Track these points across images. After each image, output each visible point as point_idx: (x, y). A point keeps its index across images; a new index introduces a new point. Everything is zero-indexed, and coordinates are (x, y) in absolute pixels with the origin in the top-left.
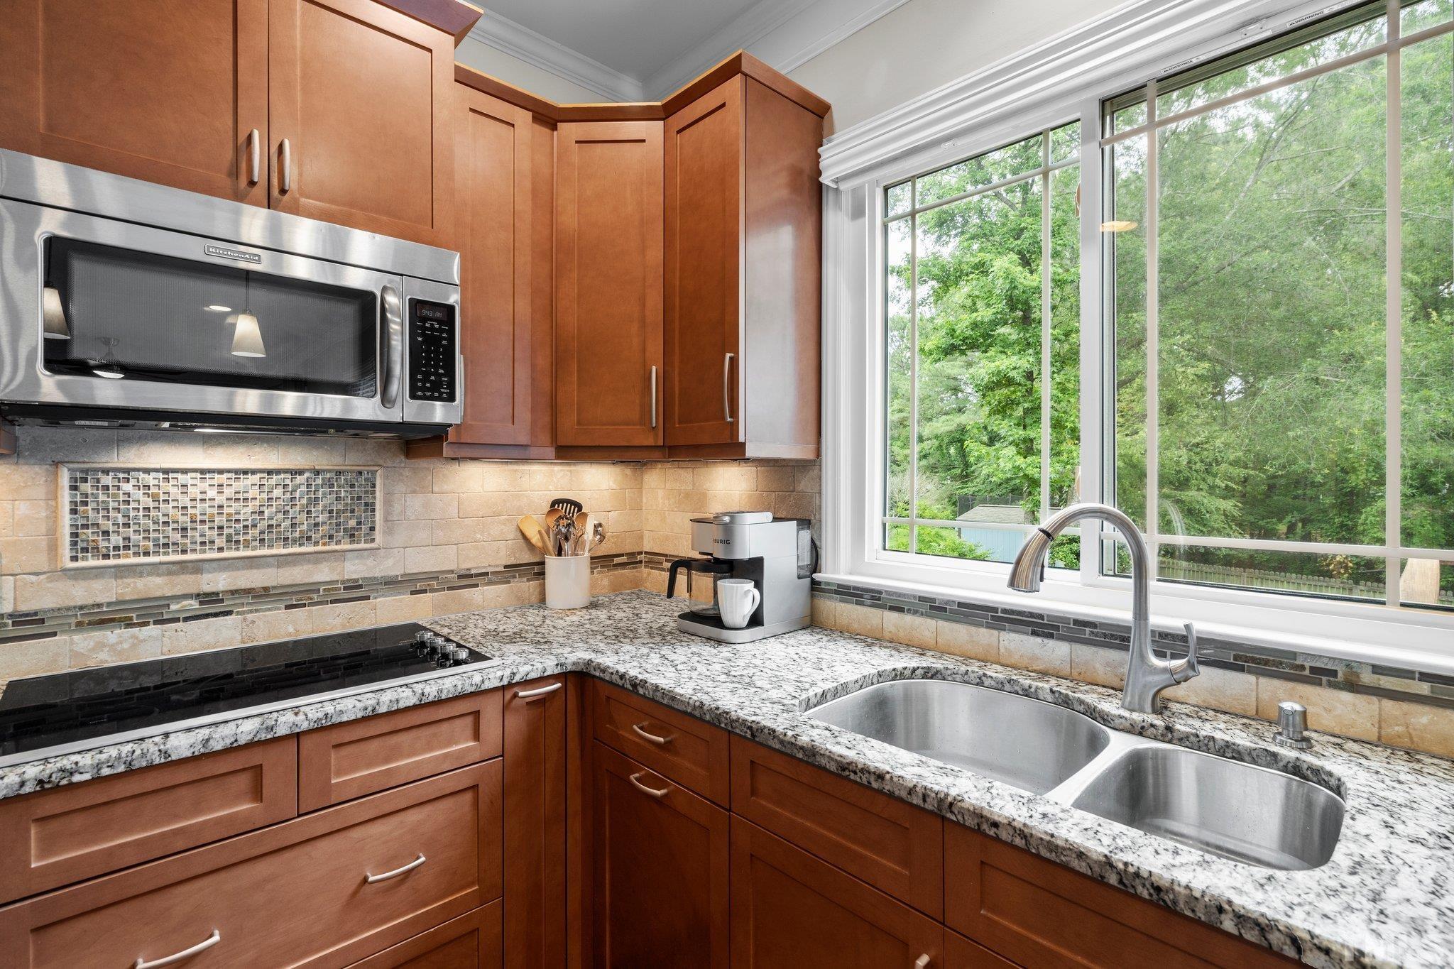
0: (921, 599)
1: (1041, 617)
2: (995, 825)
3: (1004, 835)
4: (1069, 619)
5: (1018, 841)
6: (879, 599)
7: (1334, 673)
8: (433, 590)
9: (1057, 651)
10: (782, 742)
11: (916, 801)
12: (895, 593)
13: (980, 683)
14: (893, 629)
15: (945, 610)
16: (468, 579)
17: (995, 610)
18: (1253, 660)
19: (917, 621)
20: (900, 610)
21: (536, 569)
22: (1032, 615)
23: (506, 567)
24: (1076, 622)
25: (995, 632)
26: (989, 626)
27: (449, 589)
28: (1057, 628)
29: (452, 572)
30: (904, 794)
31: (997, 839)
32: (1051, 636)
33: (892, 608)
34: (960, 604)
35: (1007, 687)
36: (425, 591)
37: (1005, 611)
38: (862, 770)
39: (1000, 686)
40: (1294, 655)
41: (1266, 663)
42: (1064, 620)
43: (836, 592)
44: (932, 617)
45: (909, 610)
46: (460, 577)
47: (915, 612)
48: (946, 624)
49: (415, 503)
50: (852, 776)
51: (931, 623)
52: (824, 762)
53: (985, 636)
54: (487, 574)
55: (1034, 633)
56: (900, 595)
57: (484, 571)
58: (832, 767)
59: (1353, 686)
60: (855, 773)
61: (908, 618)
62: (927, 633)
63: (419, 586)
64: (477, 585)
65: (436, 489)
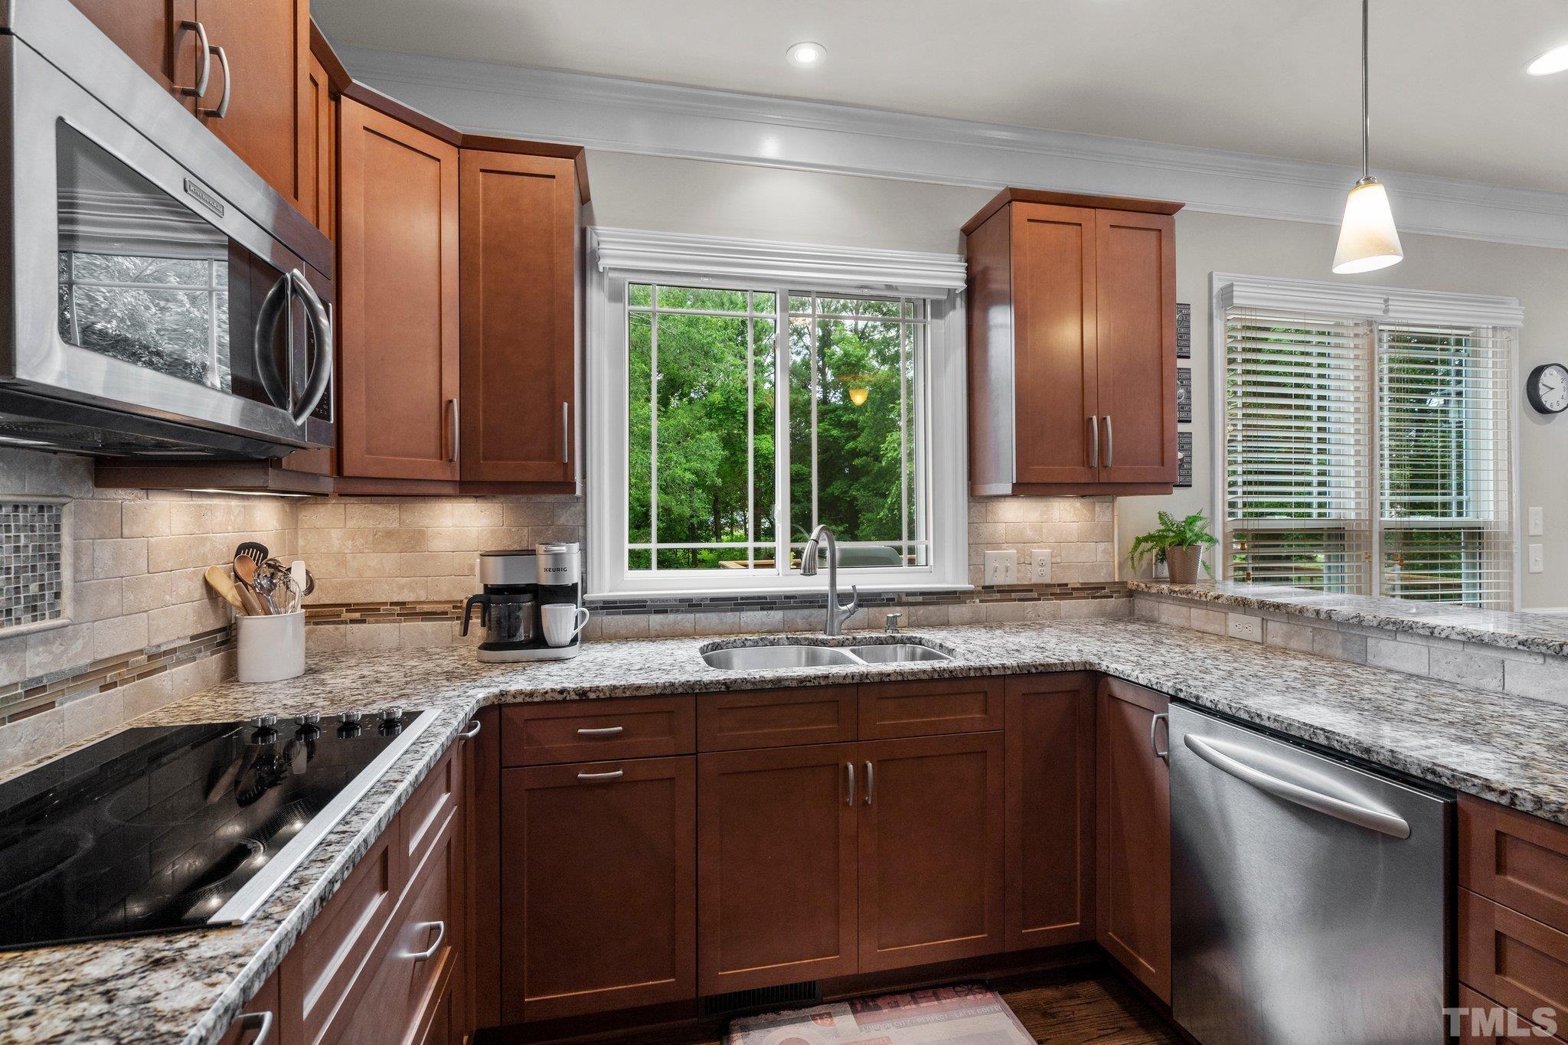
0: (682, 600)
1: (765, 598)
2: (889, 675)
3: (893, 678)
4: (781, 596)
5: (900, 678)
6: (644, 606)
7: (893, 599)
8: (125, 682)
9: (776, 616)
10: (754, 683)
11: (848, 681)
12: (659, 600)
13: (744, 646)
14: (658, 627)
15: (700, 605)
16: (157, 660)
17: (736, 599)
18: (866, 600)
19: (680, 617)
20: (665, 612)
21: (219, 637)
22: (759, 598)
23: (193, 638)
24: (786, 597)
25: (738, 613)
26: (732, 610)
27: (141, 676)
28: (775, 603)
29: (141, 652)
30: (841, 681)
31: (890, 681)
32: (772, 609)
33: (656, 612)
34: (712, 600)
35: (760, 643)
36: (114, 685)
37: (742, 599)
38: (815, 678)
39: (756, 644)
40: (880, 594)
41: (871, 600)
42: (779, 597)
43: (603, 608)
44: (691, 612)
45: (672, 611)
46: (150, 658)
47: (677, 611)
48: (702, 615)
49: (105, 551)
50: (808, 684)
51: (691, 616)
52: (787, 683)
53: (730, 618)
54: (174, 651)
55: (762, 609)
56: (663, 601)
57: (172, 646)
58: (794, 684)
59: (901, 604)
60: (810, 681)
61: (671, 617)
62: (687, 624)
63: (110, 677)
64: (164, 668)
65: (126, 532)
